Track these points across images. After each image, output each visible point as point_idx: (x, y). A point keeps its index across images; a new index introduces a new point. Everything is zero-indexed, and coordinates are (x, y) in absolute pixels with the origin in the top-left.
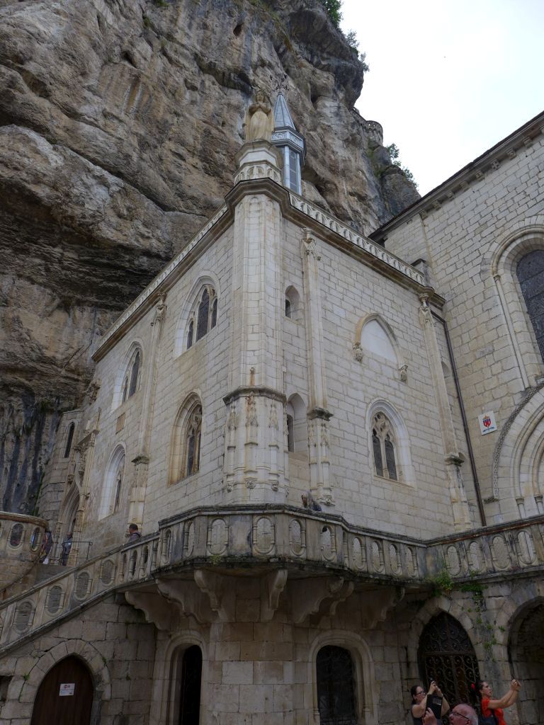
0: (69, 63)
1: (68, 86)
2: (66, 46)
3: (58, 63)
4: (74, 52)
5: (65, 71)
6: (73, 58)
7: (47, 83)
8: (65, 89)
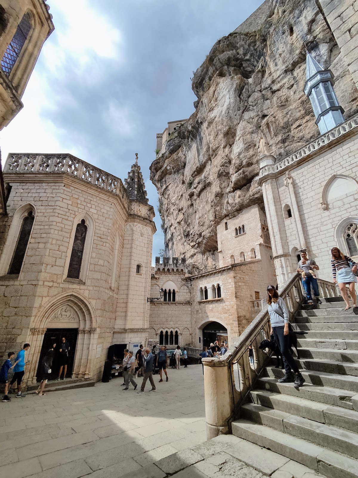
0: (250, 148)
1: (254, 155)
2: (246, 145)
3: (248, 152)
4: (249, 144)
5: (251, 152)
6: (250, 145)
7: (249, 162)
8: (254, 157)
